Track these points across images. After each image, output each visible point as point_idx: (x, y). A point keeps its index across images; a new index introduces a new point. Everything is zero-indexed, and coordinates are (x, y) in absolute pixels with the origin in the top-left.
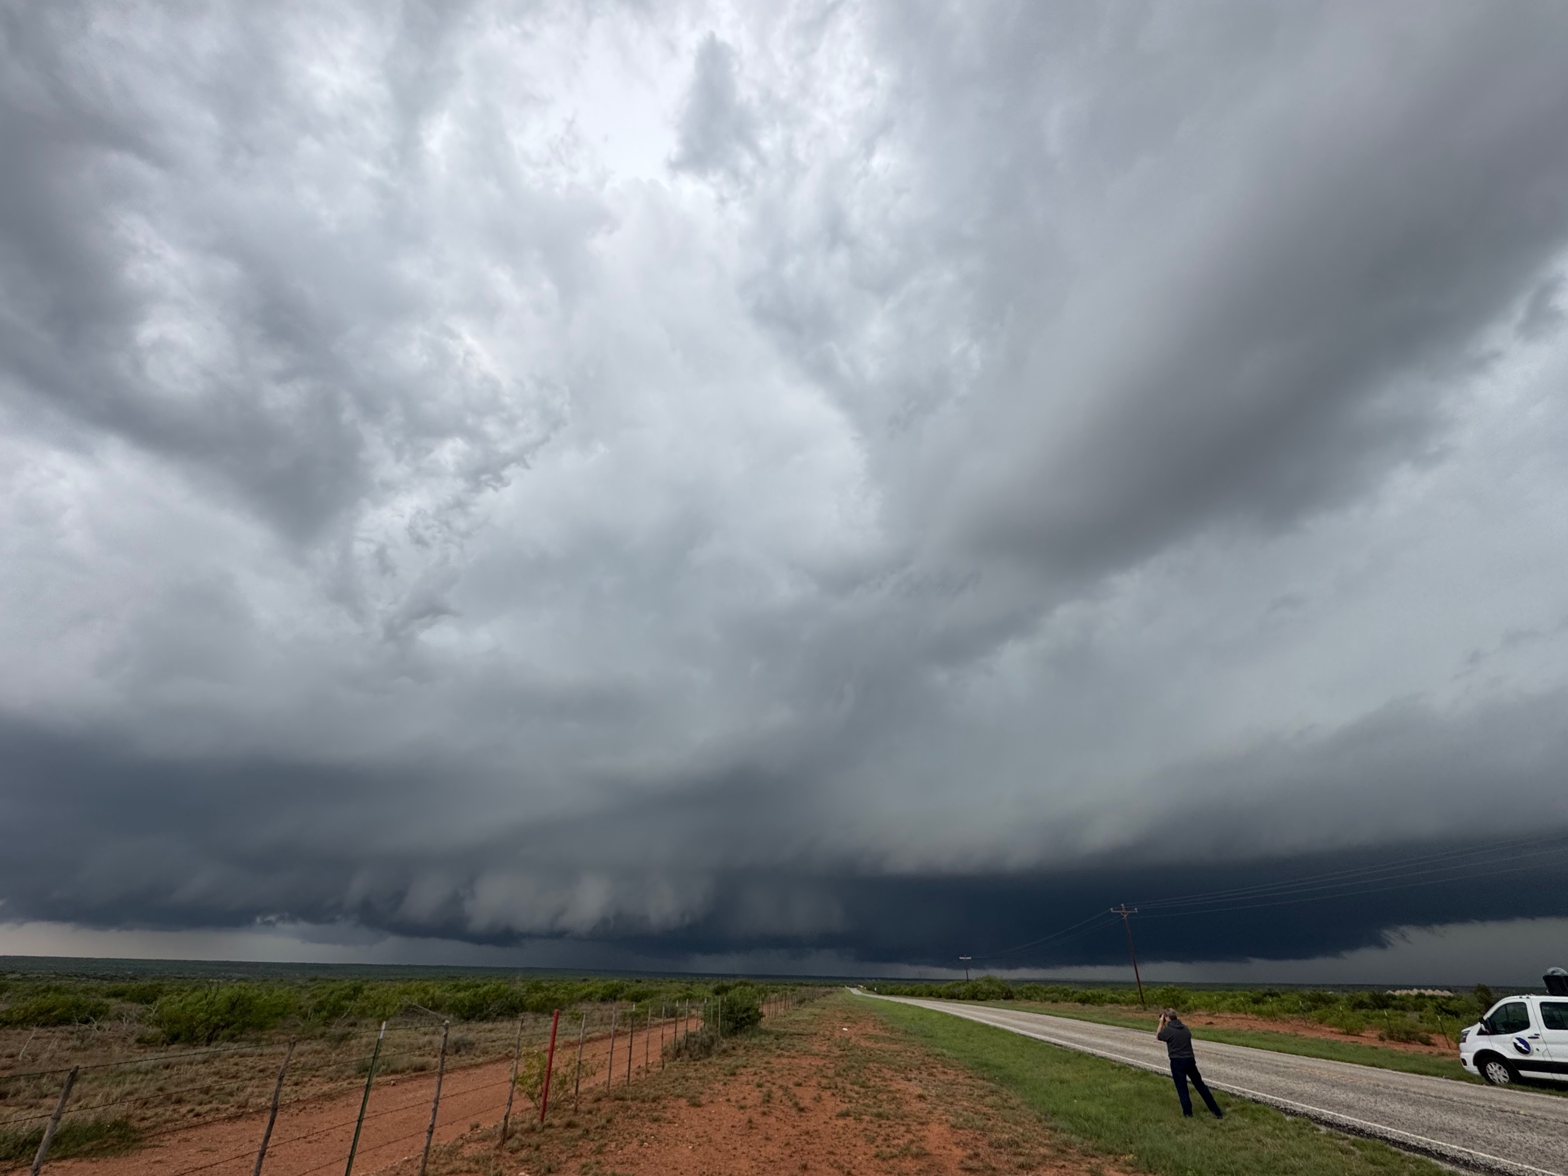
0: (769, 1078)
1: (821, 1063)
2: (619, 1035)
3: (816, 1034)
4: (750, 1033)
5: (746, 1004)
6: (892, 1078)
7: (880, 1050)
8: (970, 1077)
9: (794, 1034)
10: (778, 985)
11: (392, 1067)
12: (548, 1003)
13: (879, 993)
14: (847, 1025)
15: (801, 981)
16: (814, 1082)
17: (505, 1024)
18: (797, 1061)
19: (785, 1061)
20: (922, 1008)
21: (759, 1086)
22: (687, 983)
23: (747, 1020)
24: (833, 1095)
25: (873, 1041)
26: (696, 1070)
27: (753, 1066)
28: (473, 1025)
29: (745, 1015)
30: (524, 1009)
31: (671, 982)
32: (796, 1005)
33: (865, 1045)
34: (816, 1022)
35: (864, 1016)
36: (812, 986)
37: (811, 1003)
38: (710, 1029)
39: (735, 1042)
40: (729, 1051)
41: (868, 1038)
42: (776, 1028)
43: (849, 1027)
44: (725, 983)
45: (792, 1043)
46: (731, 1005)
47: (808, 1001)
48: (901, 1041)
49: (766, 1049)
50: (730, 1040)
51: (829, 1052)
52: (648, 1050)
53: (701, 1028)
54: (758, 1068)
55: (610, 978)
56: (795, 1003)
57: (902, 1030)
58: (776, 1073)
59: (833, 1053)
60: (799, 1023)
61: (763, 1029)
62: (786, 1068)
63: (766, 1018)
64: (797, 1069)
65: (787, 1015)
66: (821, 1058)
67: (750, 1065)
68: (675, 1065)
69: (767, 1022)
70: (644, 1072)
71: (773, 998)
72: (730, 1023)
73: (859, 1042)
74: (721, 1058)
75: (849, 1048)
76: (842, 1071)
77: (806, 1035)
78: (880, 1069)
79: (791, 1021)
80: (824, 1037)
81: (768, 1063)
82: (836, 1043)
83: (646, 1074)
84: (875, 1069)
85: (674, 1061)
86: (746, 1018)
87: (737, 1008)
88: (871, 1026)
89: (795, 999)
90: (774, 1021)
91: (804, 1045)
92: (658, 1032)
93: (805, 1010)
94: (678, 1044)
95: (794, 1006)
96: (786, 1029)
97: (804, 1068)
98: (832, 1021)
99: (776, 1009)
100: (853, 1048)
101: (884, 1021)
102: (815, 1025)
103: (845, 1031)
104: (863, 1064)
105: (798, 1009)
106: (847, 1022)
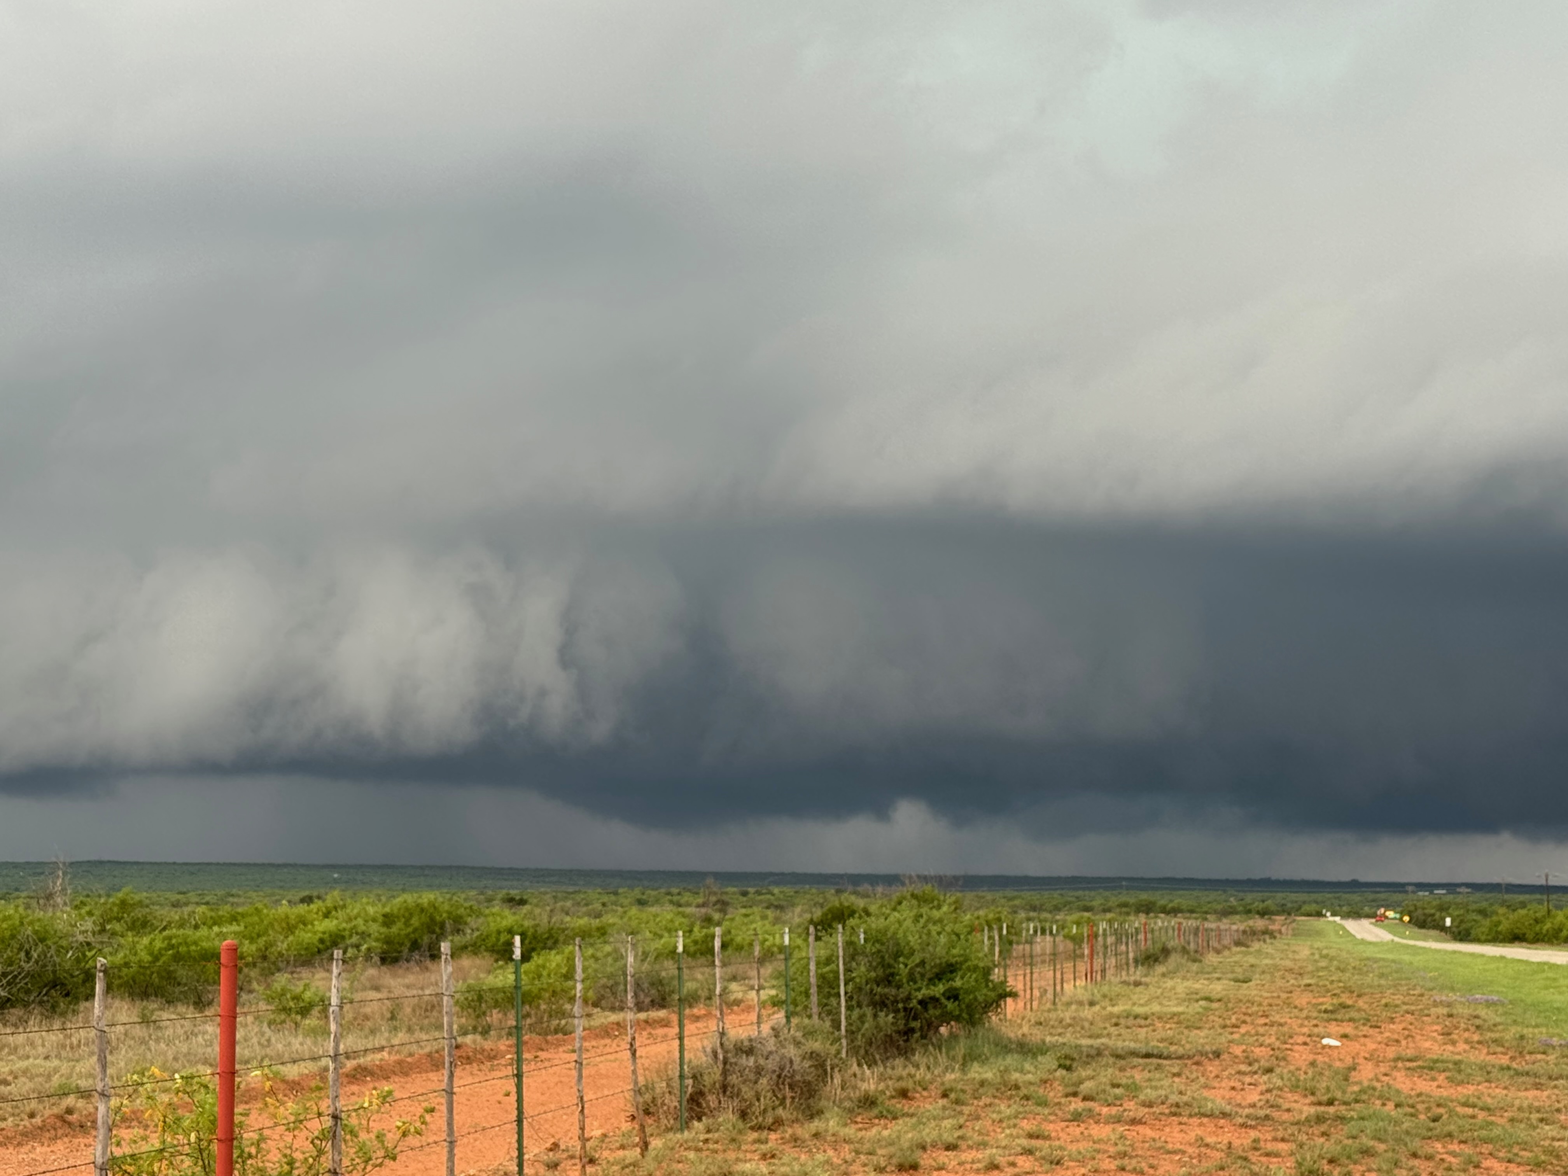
1: (1242, 1140)
2: (468, 1060)
3: (1216, 1055)
4: (961, 1049)
5: (940, 951)
7: (1466, 1105)
9: (1134, 1054)
10: (1057, 909)
13: (1462, 935)
14: (1333, 1028)
15: (1144, 896)
19: (1102, 1131)
22: (703, 905)
23: (950, 1005)
25: (1441, 1077)
26: (768, 1156)
27: (984, 1145)
29: (939, 989)
30: (96, 984)
31: (641, 903)
32: (1132, 970)
33: (1412, 1089)
34: (1216, 1019)
35: (1404, 1003)
36: (1192, 911)
37: (1189, 964)
38: (809, 1033)
39: (904, 1073)
40: (887, 1102)
41: (1423, 1068)
42: (1060, 1035)
43: (1345, 1036)
44: (853, 898)
45: (1124, 1081)
46: (883, 957)
47: (1174, 959)
48: (1557, 1079)
49: (1027, 1098)
50: (885, 1067)
51: (1272, 1106)
52: (582, 1098)
53: (773, 1029)
54: (1000, 1151)
55: (404, 890)
56: (1127, 964)
57: (1561, 1045)
58: (1072, 1164)
59: (1288, 1110)
60: (1149, 1021)
61: (1012, 1035)
62: (1106, 1151)
63: (1021, 1004)
64: (1149, 1153)
65: (1098, 997)
66: (1243, 1125)
67: (970, 1143)
68: (686, 1142)
69: (1023, 1019)
70: (573, 1161)
71: (1044, 944)
72: (882, 1014)
73: (1386, 1079)
74: (856, 1123)
75: (1348, 1097)
76: (1325, 1162)
77: (1177, 1058)
78: (1475, 1159)
79: (1118, 1017)
80: (1250, 1064)
81: (1038, 1137)
82: (1299, 1080)
83: (584, 1167)
84: (1453, 1160)
85: (682, 1130)
86: (943, 1000)
87: (906, 965)
88: (1435, 1034)
89: (1127, 953)
90: (1053, 1015)
91: (1171, 1086)
92: (614, 1045)
93: (1169, 983)
94: (694, 1077)
95: (1124, 973)
96: (1099, 1041)
97: (1175, 1152)
98: (1277, 1018)
99: (1058, 981)
100: (1364, 1097)
101: (1485, 1020)
102: (1210, 1029)
103: (1330, 1047)
104: (1406, 1145)
105: (1143, 979)
106: (1336, 1020)
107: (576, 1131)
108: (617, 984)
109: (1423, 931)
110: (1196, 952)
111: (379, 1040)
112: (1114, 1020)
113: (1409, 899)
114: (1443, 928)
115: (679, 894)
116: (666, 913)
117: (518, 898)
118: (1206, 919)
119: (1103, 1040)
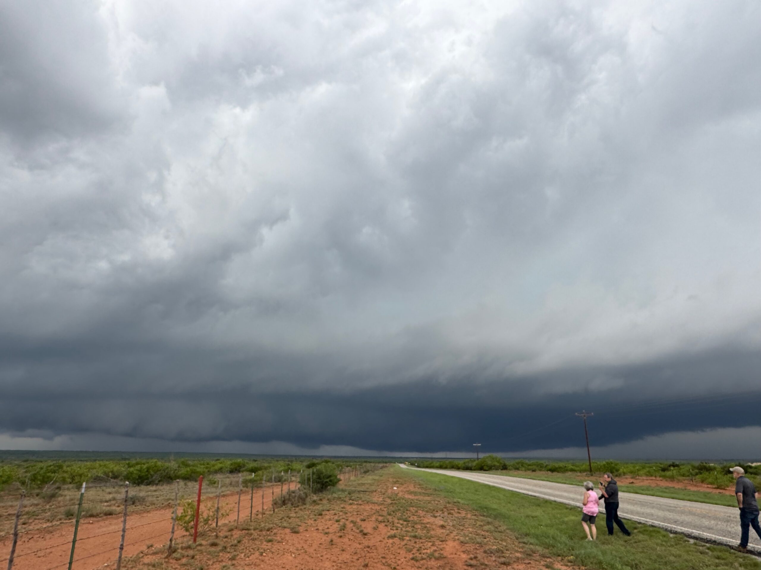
0: (344, 517)
1: (378, 508)
2: (244, 493)
3: (376, 491)
4: (331, 491)
5: (329, 473)
6: (425, 516)
7: (417, 500)
8: (475, 515)
9: (361, 491)
10: (350, 463)
11: (90, 513)
12: (193, 475)
13: (418, 467)
15: (366, 460)
16: (373, 519)
17: (165, 486)
18: (363, 507)
19: (355, 507)
20: (446, 476)
21: (337, 521)
22: (288, 461)
23: (330, 483)
24: (386, 526)
25: (413, 495)
26: (296, 513)
27: (334, 510)
28: (143, 487)
29: (328, 480)
30: (177, 477)
33: (408, 497)
34: (376, 484)
35: (408, 480)
36: (374, 463)
37: (373, 473)
38: (305, 488)
39: (321, 496)
41: (410, 493)
42: (349, 488)
43: (397, 487)
44: (315, 461)
45: (359, 497)
46: (319, 474)
47: (370, 472)
48: (432, 495)
49: (342, 500)
50: (318, 495)
51: (384, 501)
52: (263, 501)
53: (298, 488)
54: (337, 511)
55: (234, 459)
56: (362, 473)
57: (433, 488)
58: (349, 513)
59: (387, 502)
60: (365, 485)
61: (340, 488)
62: (355, 511)
63: (342, 482)
64: (362, 511)
65: (356, 480)
66: (379, 505)
67: (332, 509)
68: (282, 510)
69: (343, 485)
70: (261, 514)
71: (347, 469)
72: (318, 485)
73: (404, 495)
74: (312, 506)
75: (397, 499)
76: (392, 512)
77: (369, 492)
78: (417, 511)
79: (359, 484)
80: (381, 493)
81: (343, 508)
82: (389, 496)
84: (414, 511)
85: (281, 507)
87: (323, 475)
88: (412, 486)
89: (362, 471)
90: (348, 484)
91: (367, 497)
92: (270, 490)
93: (369, 477)
94: (284, 497)
95: (361, 475)
97: (367, 511)
98: (386, 484)
99: (349, 477)
100: (400, 499)
101: (421, 483)
102: (375, 486)
103: (395, 489)
104: (406, 508)
105: (364, 476)
106: (396, 484)
107: (262, 508)
108: (272, 477)
109: (412, 466)
110: (374, 470)
111: (228, 489)
113: (410, 460)
114: (415, 465)
116: (281, 463)
117: (255, 460)
118: (376, 464)
119: (356, 488)
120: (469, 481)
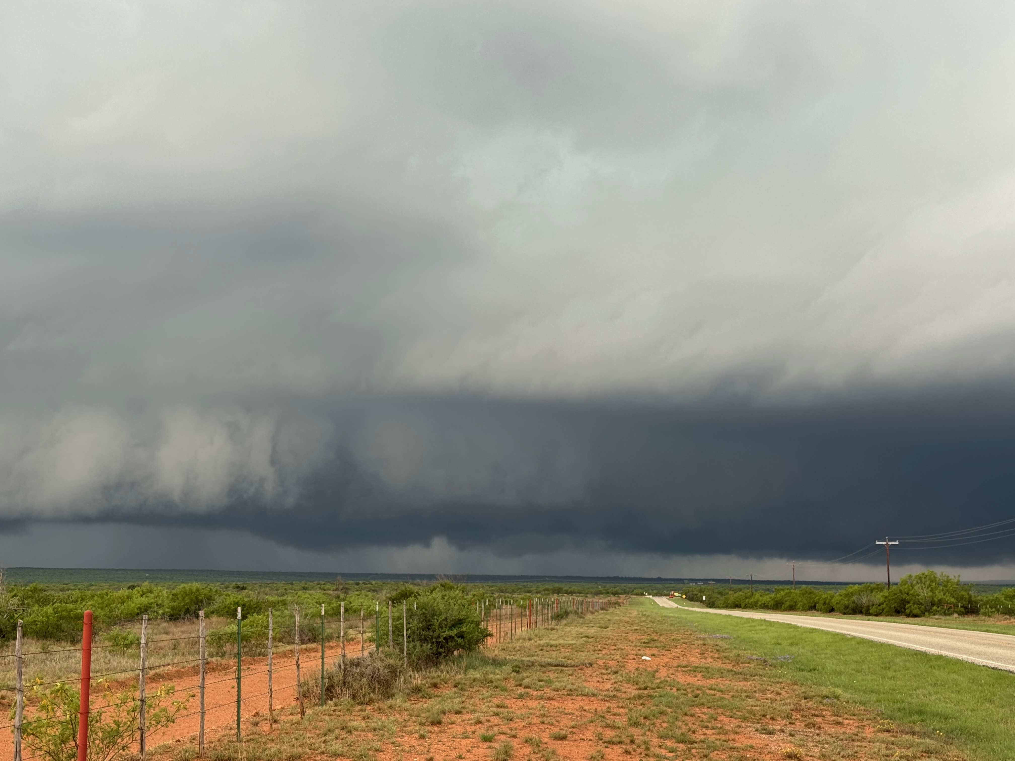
0: (504, 728)
1: (602, 707)
2: (213, 670)
3: (590, 665)
4: (464, 663)
5: (455, 613)
6: (739, 730)
7: (711, 689)
8: (888, 731)
9: (550, 665)
10: (513, 592)
13: (711, 605)
14: (648, 651)
15: (557, 585)
16: (589, 734)
18: (555, 703)
19: (533, 704)
20: (796, 627)
21: (486, 739)
22: (337, 590)
23: (459, 640)
24: (627, 752)
25: (699, 675)
26: (366, 718)
27: (475, 711)
29: (454, 632)
30: (19, 631)
31: (305, 589)
32: (550, 622)
33: (685, 681)
34: (591, 647)
35: (682, 639)
36: (580, 593)
37: (579, 619)
38: (388, 655)
39: (436, 675)
40: (427, 690)
41: (690, 671)
42: (514, 655)
43: (653, 655)
44: (411, 586)
45: (545, 678)
46: (426, 617)
47: (571, 616)
48: (754, 676)
49: (497, 687)
50: (426, 672)
51: (617, 690)
52: (271, 690)
53: (370, 653)
54: (482, 714)
55: (183, 582)
56: (548, 619)
57: (757, 659)
58: (518, 720)
59: (625, 692)
60: (558, 648)
61: (490, 656)
62: (535, 714)
63: (495, 640)
64: (556, 715)
65: (533, 636)
66: (602, 700)
67: (467, 710)
68: (324, 711)
69: (496, 647)
70: (266, 722)
71: (506, 609)
72: (425, 645)
73: (673, 676)
74: (411, 700)
75: (653, 686)
76: (642, 718)
77: (571, 667)
78: (715, 716)
79: (543, 646)
80: (607, 669)
81: (501, 707)
82: (630, 677)
83: (271, 724)
84: (704, 716)
85: (322, 705)
86: (456, 638)
87: (438, 620)
88: (697, 654)
89: (548, 613)
90: (510, 645)
91: (568, 680)
92: (289, 662)
93: (568, 629)
94: (329, 678)
95: (546, 624)
96: (533, 658)
97: (569, 714)
98: (621, 646)
99: (513, 628)
100: (662, 685)
101: (720, 647)
102: (588, 652)
103: (646, 660)
104: (681, 709)
105: (556, 627)
106: (649, 647)
107: (268, 707)
108: (291, 630)
109: (692, 602)
110: (582, 613)
111: (167, 660)
112: (540, 648)
113: (685, 587)
114: (702, 601)
115: (324, 584)
116: (317, 594)
117: (241, 586)
118: (587, 597)
119: (535, 658)
120: (862, 642)
